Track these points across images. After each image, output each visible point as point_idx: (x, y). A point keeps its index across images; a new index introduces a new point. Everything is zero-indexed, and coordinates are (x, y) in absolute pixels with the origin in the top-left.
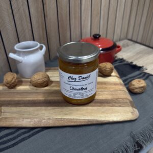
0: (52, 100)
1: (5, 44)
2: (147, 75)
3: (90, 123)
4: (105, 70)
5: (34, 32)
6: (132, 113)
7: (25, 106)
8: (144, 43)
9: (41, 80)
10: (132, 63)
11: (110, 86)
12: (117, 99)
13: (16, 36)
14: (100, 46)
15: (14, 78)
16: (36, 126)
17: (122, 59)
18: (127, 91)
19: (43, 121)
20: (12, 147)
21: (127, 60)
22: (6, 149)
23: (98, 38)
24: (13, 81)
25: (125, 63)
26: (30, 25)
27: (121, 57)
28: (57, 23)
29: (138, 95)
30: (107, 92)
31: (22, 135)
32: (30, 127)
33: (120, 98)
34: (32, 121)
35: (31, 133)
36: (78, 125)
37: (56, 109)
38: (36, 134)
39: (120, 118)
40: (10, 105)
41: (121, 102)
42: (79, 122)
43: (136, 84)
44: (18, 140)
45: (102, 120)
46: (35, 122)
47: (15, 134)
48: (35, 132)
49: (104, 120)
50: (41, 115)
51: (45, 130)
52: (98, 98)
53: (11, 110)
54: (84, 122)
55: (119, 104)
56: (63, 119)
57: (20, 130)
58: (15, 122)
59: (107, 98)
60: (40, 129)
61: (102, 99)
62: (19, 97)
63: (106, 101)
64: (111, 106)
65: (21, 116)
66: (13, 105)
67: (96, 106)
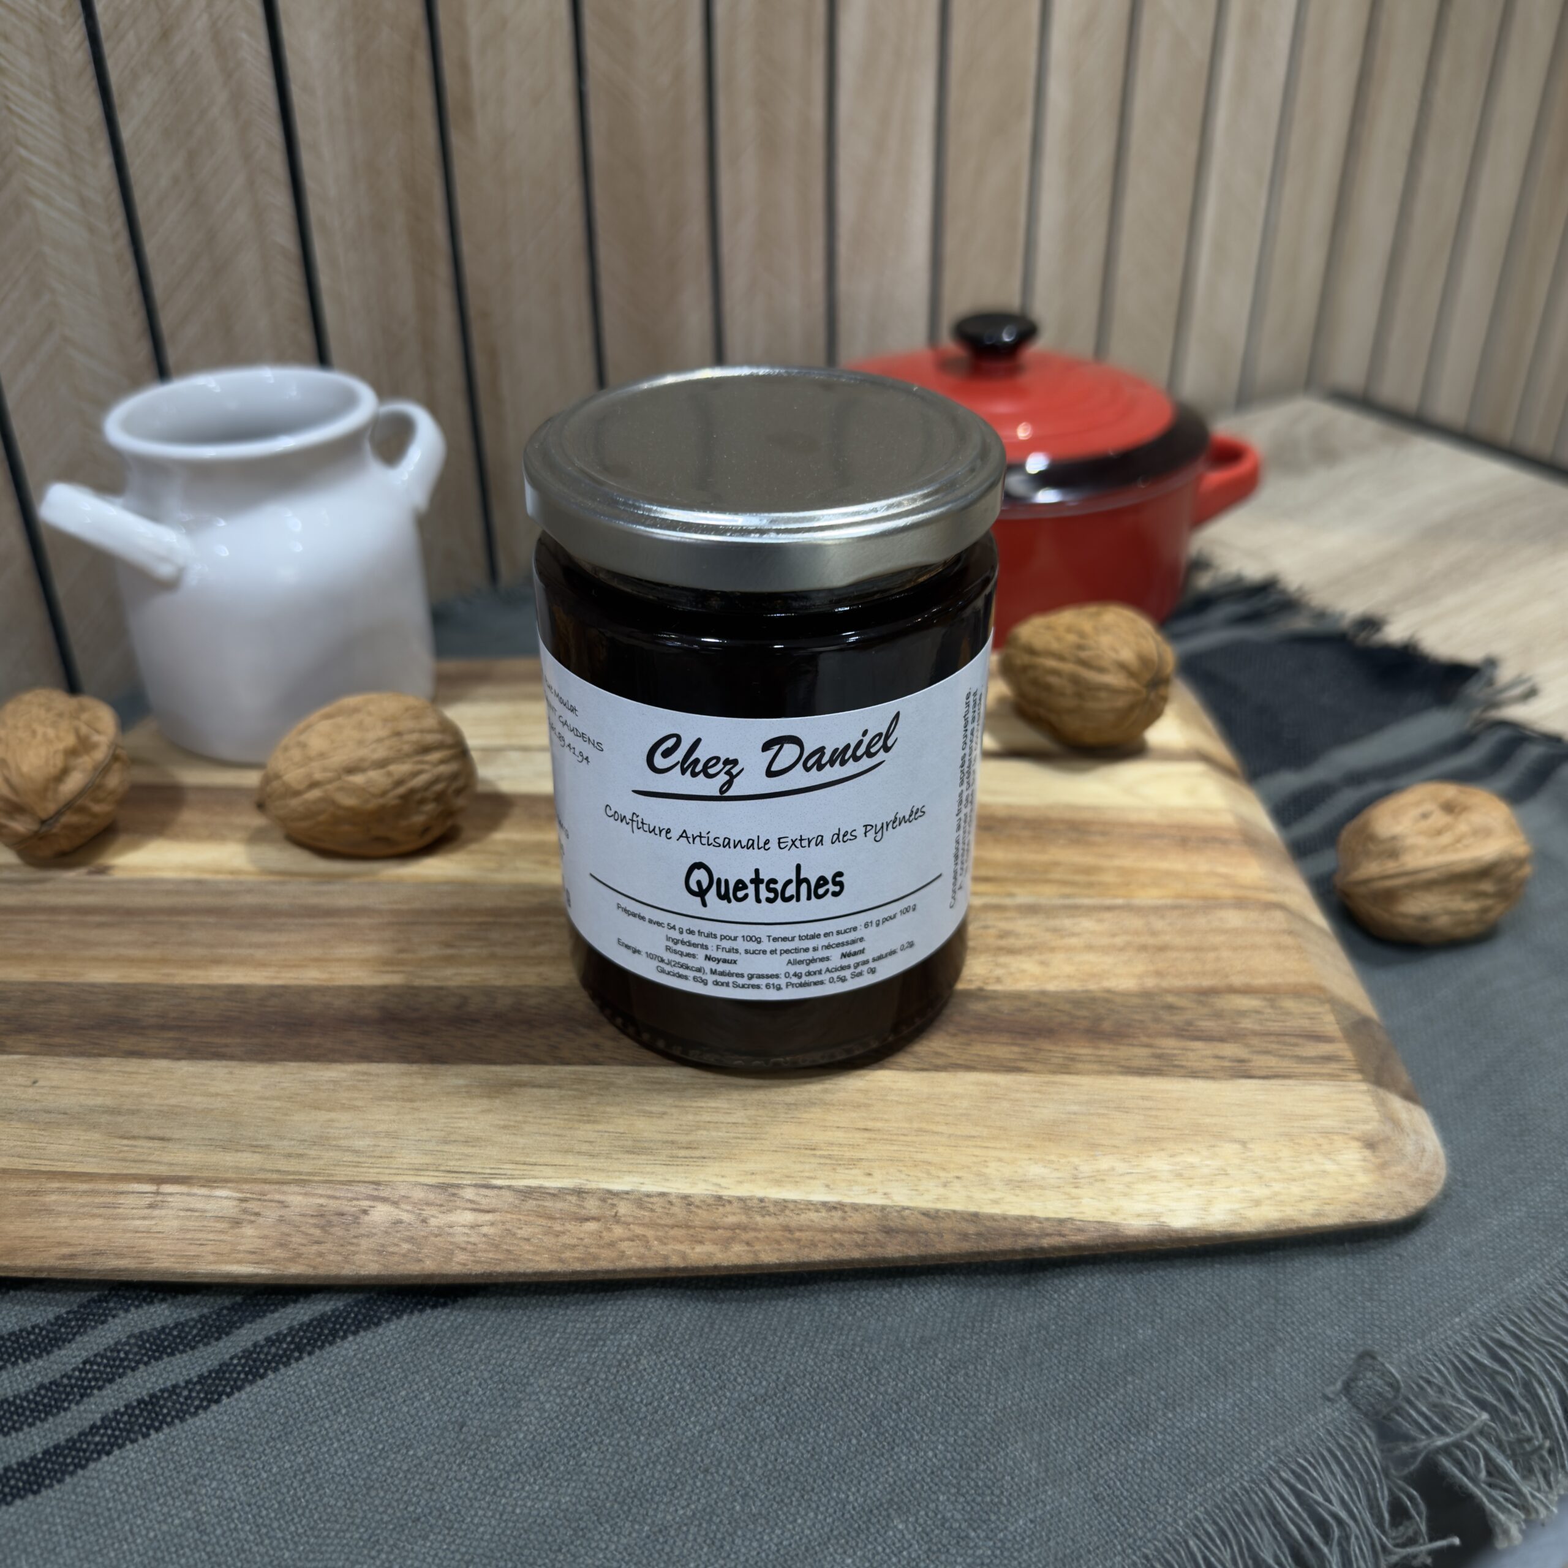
0: (489, 993)
2: (1533, 753)
3: (894, 1250)
4: (1083, 689)
5: (324, 280)
6: (1370, 1144)
7: (194, 1054)
8: (1506, 434)
9: (376, 778)
10: (1370, 623)
11: (1129, 860)
12: (1204, 994)
13: (135, 323)
14: (1023, 432)
15: (83, 746)
16: (295, 1269)
17: (1266, 587)
18: (1318, 918)
19: (381, 1213)
21: (1320, 598)
23: (1012, 350)
24: (74, 782)
25: (1301, 624)
26: (281, 199)
27: (1253, 571)
28: (572, 192)
29: (1441, 964)
30: (1101, 921)
31: (142, 1366)
32: (228, 1275)
33: (1237, 981)
34: (257, 1214)
35: (232, 1351)
36: (761, 1266)
37: (521, 1084)
38: (297, 1360)
39: (1236, 1206)
40: (31, 1037)
41: (1247, 1024)
42: (778, 1234)
43: (1420, 833)
44: (86, 1424)
45: (1033, 1218)
46: (285, 1229)
47: (63, 1352)
48: (277, 1334)
49: (1064, 1215)
50: (356, 1152)
51: (397, 1313)
52: (998, 980)
53: (31, 1090)
54: (837, 1236)
55: (1230, 1050)
56: (604, 1200)
57: (122, 1314)
58: (64, 1222)
59: (1092, 986)
60: (340, 1305)
61: (1043, 993)
62: (137, 953)
63: (1085, 1018)
64: (1142, 1072)
65: (133, 1156)
66: (57, 1040)
67: (969, 1068)
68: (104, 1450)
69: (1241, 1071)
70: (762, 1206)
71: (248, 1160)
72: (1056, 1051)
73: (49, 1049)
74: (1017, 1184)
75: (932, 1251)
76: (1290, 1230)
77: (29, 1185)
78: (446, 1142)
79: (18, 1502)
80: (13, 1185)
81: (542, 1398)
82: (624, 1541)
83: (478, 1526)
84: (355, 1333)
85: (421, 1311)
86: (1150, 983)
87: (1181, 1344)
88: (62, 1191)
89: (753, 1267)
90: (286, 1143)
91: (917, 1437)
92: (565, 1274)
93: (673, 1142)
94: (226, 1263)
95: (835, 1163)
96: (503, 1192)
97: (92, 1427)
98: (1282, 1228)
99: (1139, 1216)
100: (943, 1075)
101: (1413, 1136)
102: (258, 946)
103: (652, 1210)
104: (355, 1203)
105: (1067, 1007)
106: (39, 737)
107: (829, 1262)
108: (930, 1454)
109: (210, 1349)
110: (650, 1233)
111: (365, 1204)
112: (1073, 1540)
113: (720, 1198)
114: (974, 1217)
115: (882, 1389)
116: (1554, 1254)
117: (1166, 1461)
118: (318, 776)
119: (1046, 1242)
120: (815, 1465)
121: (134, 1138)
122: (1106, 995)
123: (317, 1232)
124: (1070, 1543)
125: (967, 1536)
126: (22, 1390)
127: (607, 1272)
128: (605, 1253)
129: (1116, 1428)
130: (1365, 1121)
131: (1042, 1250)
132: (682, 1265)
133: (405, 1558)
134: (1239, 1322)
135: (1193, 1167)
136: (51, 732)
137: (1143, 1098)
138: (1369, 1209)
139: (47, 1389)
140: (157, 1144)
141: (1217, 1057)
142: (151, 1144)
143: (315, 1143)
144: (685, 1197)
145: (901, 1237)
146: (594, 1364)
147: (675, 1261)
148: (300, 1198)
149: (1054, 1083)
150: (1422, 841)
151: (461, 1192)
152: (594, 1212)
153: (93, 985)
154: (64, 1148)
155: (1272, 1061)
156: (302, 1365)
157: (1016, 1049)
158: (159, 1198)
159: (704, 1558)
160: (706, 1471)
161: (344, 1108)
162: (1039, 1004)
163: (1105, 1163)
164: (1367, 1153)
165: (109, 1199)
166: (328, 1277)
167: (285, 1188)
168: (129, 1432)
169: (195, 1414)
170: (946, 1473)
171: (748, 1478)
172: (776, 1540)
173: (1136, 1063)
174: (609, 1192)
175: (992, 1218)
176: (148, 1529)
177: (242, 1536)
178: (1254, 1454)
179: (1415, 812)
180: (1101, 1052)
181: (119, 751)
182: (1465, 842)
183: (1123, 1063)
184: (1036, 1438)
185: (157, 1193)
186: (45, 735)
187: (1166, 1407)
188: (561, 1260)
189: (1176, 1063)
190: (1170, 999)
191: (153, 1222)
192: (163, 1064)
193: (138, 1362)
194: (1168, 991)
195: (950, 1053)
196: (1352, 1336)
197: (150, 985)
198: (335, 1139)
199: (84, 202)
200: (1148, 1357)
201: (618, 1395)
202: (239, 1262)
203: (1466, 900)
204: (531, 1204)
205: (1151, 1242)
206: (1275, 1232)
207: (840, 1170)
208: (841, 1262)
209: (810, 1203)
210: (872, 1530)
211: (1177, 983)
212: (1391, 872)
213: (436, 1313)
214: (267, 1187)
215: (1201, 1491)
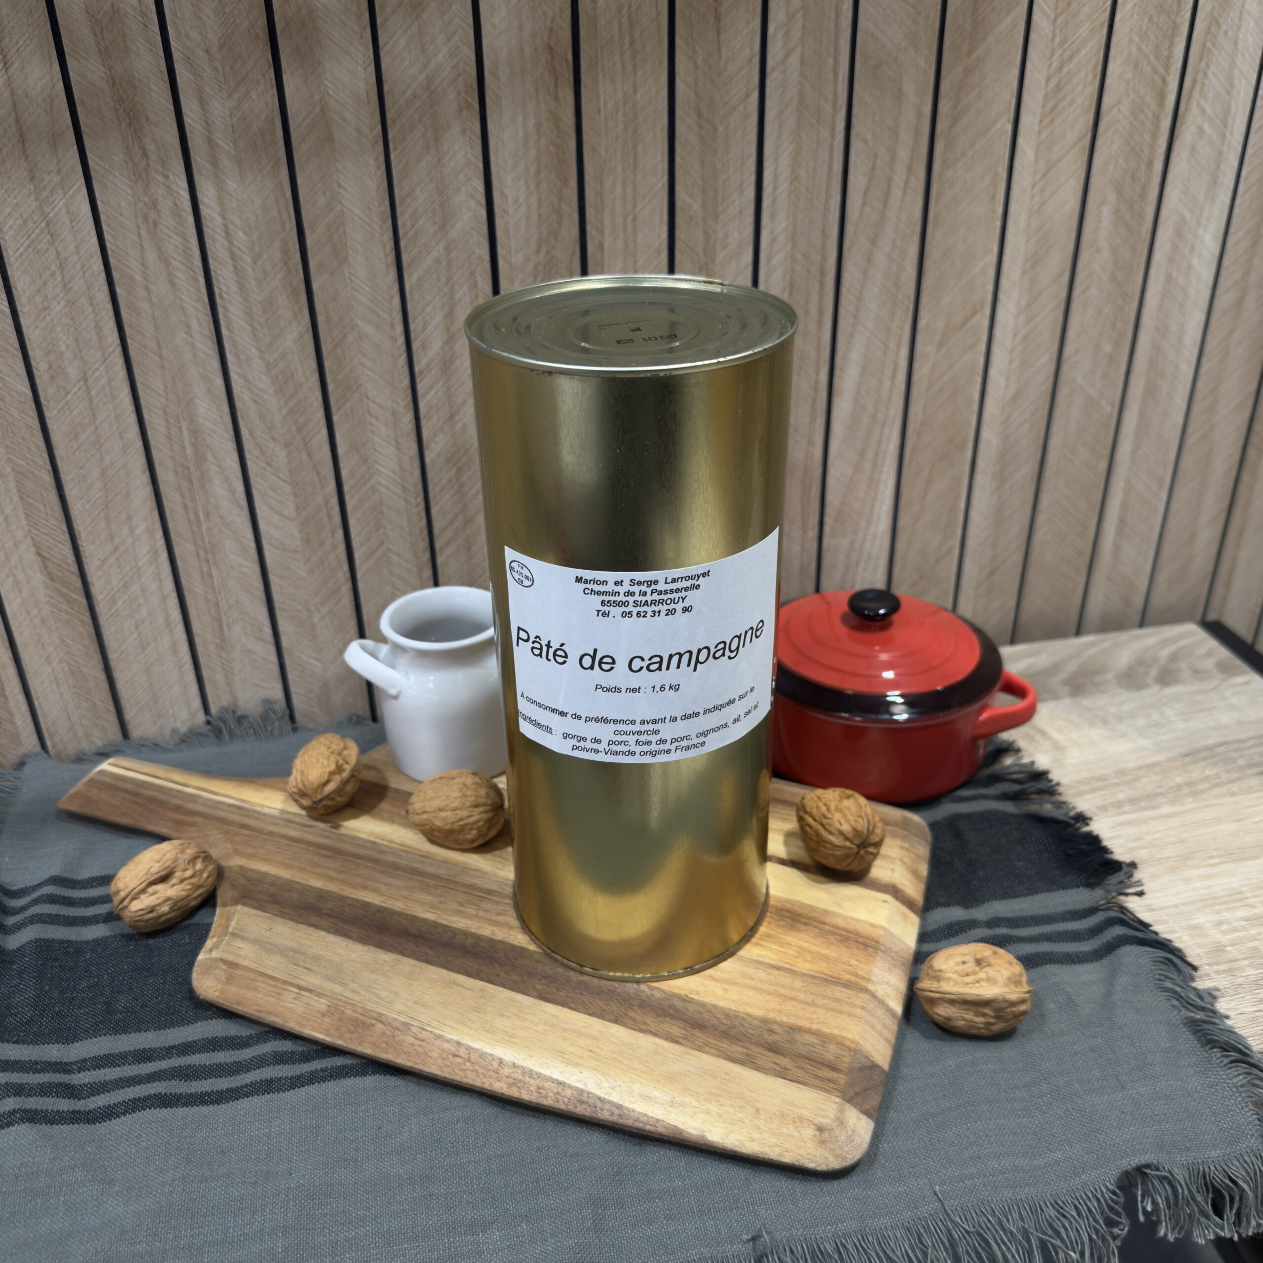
0: (467, 934)
1: (359, 575)
3: (580, 1110)
6: (820, 1129)
7: (337, 932)
9: (451, 815)
10: (1082, 819)
12: (794, 1029)
15: (339, 770)
16: (340, 1042)
18: (895, 1003)
20: (212, 1103)
22: (184, 1105)
24: (331, 787)
30: (769, 974)
31: (272, 1066)
32: (314, 1037)
33: (815, 1027)
34: (333, 1014)
35: (307, 1070)
36: (521, 1099)
37: (458, 985)
38: (329, 1081)
39: (742, 1138)
40: (277, 907)
41: (803, 1051)
42: (532, 1088)
43: (956, 972)
44: (245, 1083)
45: (646, 1115)
46: (340, 1023)
47: (247, 1050)
48: (326, 1068)
49: (660, 1118)
50: (379, 997)
51: (374, 1073)
52: (698, 993)
53: (268, 932)
54: (557, 1096)
55: (784, 1061)
56: (467, 1050)
57: (273, 1041)
58: (260, 996)
59: (741, 1009)
60: (355, 1062)
61: (715, 1006)
62: (334, 874)
63: (726, 1025)
64: (733, 1060)
65: (295, 974)
66: (287, 911)
67: (655, 1034)
68: (247, 1095)
69: (782, 1074)
70: (531, 1073)
71: (338, 988)
72: (701, 1036)
73: (282, 915)
74: (647, 1098)
75: (595, 1116)
76: (764, 1158)
77: (253, 976)
78: (416, 1003)
79: (211, 1106)
80: (247, 974)
81: (413, 1127)
82: (415, 1194)
83: (366, 1170)
84: (355, 1076)
85: (385, 1075)
86: (772, 1015)
87: (691, 1194)
88: (264, 982)
89: (518, 1098)
90: (355, 985)
91: (551, 1193)
92: (441, 1077)
93: (506, 1032)
94: (316, 1032)
95: (569, 1063)
96: (428, 1033)
97: (246, 1085)
98: (761, 1156)
99: (695, 1129)
100: (641, 1034)
101: (850, 1132)
102: (384, 884)
103: (485, 1060)
104: (370, 1020)
105: (721, 1017)
106: (320, 763)
107: (550, 1107)
108: (552, 1202)
109: (300, 1066)
110: (481, 1071)
111: (374, 1022)
112: (590, 1258)
113: (514, 1063)
114: (619, 1107)
115: (547, 1168)
116: (904, 1214)
117: (651, 1240)
118: (427, 809)
119: (648, 1128)
120: (504, 1190)
121: (298, 966)
122: (745, 1016)
123: (352, 1028)
124: (588, 1258)
125: (547, 1240)
126: (228, 1061)
127: (459, 1082)
128: (462, 1074)
129: (638, 1220)
130: (824, 1117)
131: (644, 1130)
132: (489, 1088)
133: (334, 1174)
134: (724, 1193)
135: (729, 1113)
136: (326, 762)
137: (726, 1073)
138: (807, 1161)
139: (237, 1064)
140: (306, 971)
141: (776, 1064)
142: (304, 970)
143: (365, 988)
144: (500, 1059)
145: (584, 1106)
146: (439, 1119)
147: (487, 1086)
148: (350, 1012)
149: (689, 1053)
150: (955, 976)
151: (411, 1028)
152: (461, 1054)
153: (311, 887)
154: (271, 963)
155: (800, 1073)
156: (330, 1083)
157: (683, 1031)
158: (298, 996)
159: (441, 1212)
160: (461, 1178)
161: (384, 975)
162: (709, 1011)
163: (688, 1099)
164: (817, 1133)
165: (280, 991)
166: (351, 1049)
167: (346, 1005)
168: (258, 1091)
169: (284, 1091)
170: (554, 1212)
171: (475, 1186)
172: (472, 1215)
173: (733, 1055)
174: (470, 1046)
175: (628, 1109)
176: (251, 1131)
177: (282, 1145)
178: (691, 1252)
179: (959, 959)
180: (721, 1045)
181: (355, 773)
182: (982, 983)
183: (729, 1054)
184: (600, 1211)
185: (298, 994)
186: (323, 763)
187: (665, 1218)
188: (442, 1071)
189: (754, 1061)
190: (774, 1027)
191: (293, 1006)
192: (323, 934)
193: (271, 1063)
194: (776, 1022)
195: (652, 1024)
196: (774, 1217)
197: (333, 892)
198: (375, 989)
199: (405, 489)
200: (672, 1194)
201: (441, 1136)
202: (320, 1033)
203: (976, 1016)
204: (438, 1042)
205: (696, 1143)
206: (758, 1157)
207: (570, 1067)
208: (555, 1108)
209: (551, 1078)
210: (513, 1224)
211: (785, 1019)
212: (934, 989)
213: (391, 1078)
214: (340, 1003)
215: (658, 1258)
